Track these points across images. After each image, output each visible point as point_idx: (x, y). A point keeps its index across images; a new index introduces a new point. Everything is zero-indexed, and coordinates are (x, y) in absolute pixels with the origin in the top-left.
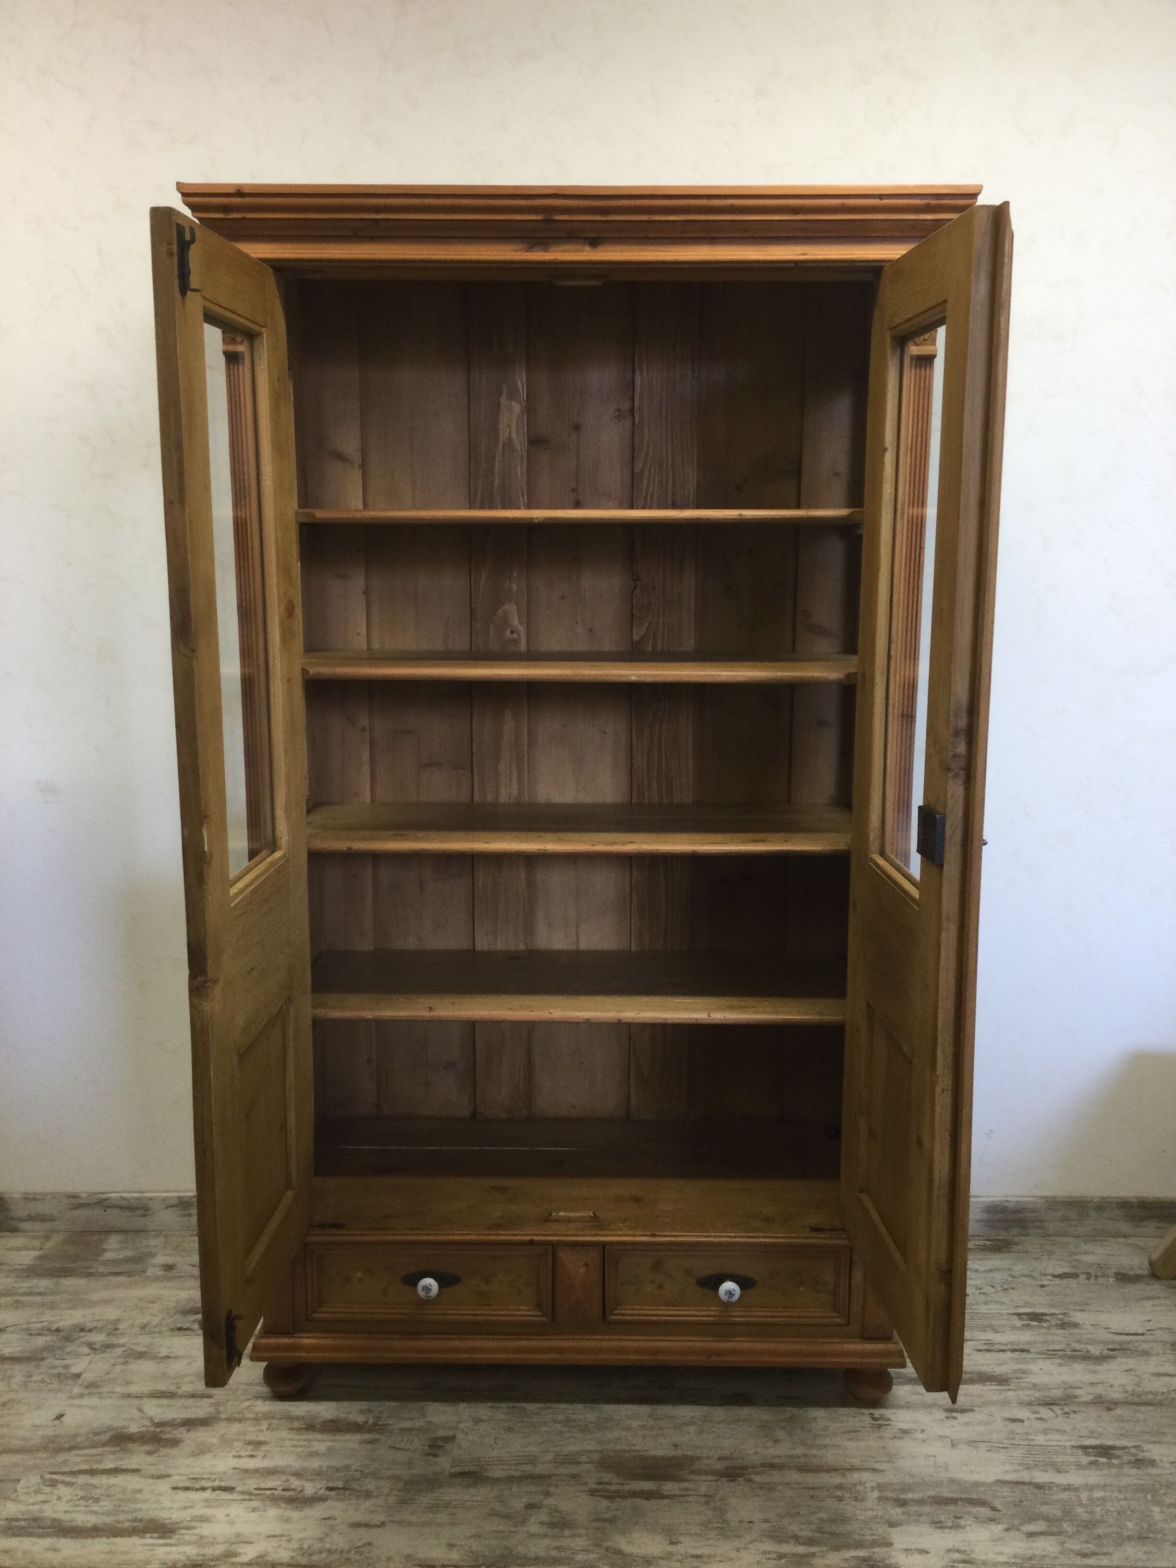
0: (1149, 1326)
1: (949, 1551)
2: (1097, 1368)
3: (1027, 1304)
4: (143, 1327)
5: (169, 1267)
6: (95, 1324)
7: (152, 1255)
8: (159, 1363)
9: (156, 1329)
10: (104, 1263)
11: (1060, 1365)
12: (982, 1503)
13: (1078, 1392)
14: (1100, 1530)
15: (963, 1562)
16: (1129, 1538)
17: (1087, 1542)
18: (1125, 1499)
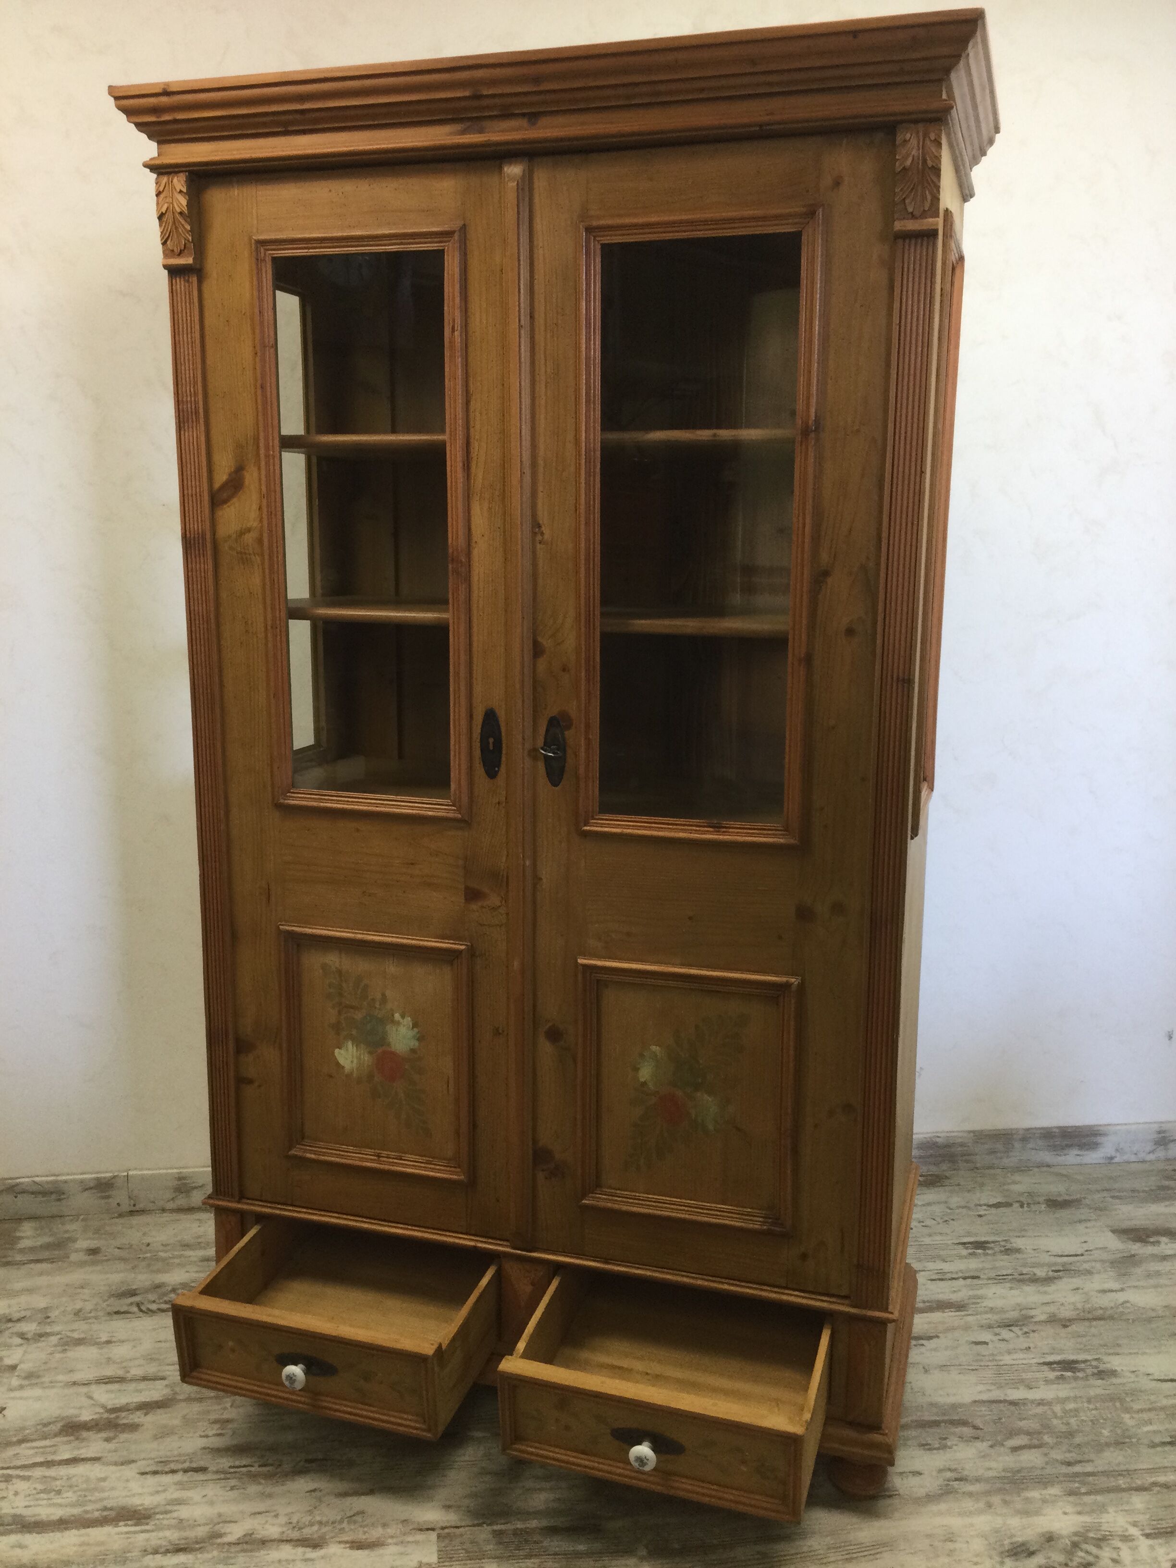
0: (1086, 1247)
1: (940, 1471)
2: (1046, 1289)
3: (969, 1234)
4: (77, 1313)
5: (94, 1252)
6: (23, 1314)
7: (74, 1240)
8: (101, 1348)
9: (92, 1314)
10: (22, 1251)
11: (1011, 1288)
12: (964, 1423)
13: (1032, 1313)
14: (1078, 1440)
15: (956, 1480)
16: (1108, 1445)
17: (1070, 1451)
18: (1096, 1409)
